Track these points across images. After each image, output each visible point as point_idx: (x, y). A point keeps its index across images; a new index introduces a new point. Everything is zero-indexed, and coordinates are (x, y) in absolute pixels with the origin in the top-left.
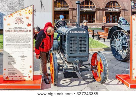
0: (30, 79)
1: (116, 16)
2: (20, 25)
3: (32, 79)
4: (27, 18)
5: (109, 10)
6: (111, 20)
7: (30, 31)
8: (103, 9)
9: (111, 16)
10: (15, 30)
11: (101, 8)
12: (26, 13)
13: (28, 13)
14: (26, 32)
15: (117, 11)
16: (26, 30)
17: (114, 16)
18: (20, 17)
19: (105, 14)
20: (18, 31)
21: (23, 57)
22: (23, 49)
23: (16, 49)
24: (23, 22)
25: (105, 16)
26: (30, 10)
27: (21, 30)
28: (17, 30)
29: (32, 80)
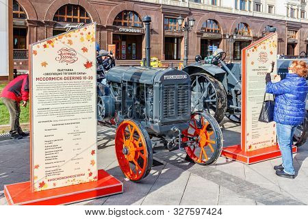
0: (92, 178)
1: (134, 44)
2: (70, 66)
3: (95, 178)
4: (85, 50)
5: (122, 29)
6: (124, 52)
7: (91, 78)
8: (108, 27)
9: (124, 43)
10: (59, 76)
11: (105, 26)
12: (82, 39)
13: (85, 40)
14: (82, 80)
15: (137, 33)
16: (82, 76)
17: (130, 45)
18: (69, 46)
19: (113, 39)
20: (65, 78)
21: (76, 133)
22: (76, 116)
23: (62, 118)
24: (76, 59)
25: (113, 43)
26: (89, 33)
27: (72, 76)
28: (63, 76)
29: (96, 180)
